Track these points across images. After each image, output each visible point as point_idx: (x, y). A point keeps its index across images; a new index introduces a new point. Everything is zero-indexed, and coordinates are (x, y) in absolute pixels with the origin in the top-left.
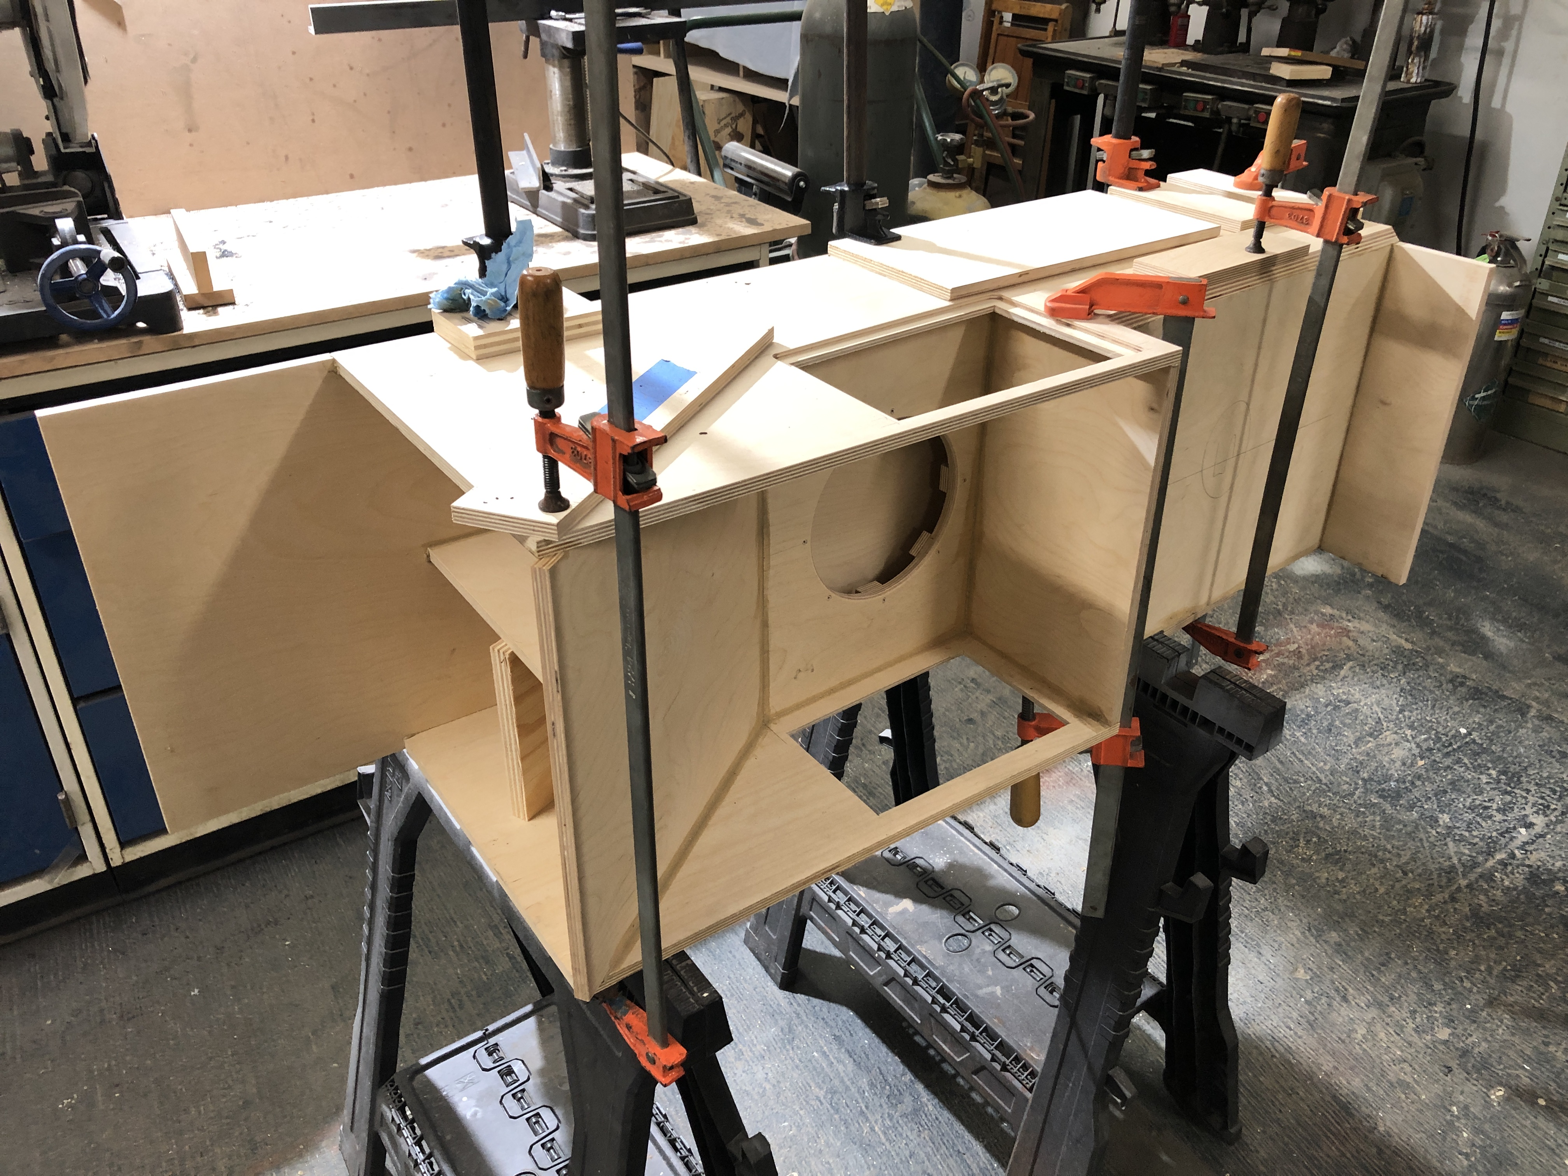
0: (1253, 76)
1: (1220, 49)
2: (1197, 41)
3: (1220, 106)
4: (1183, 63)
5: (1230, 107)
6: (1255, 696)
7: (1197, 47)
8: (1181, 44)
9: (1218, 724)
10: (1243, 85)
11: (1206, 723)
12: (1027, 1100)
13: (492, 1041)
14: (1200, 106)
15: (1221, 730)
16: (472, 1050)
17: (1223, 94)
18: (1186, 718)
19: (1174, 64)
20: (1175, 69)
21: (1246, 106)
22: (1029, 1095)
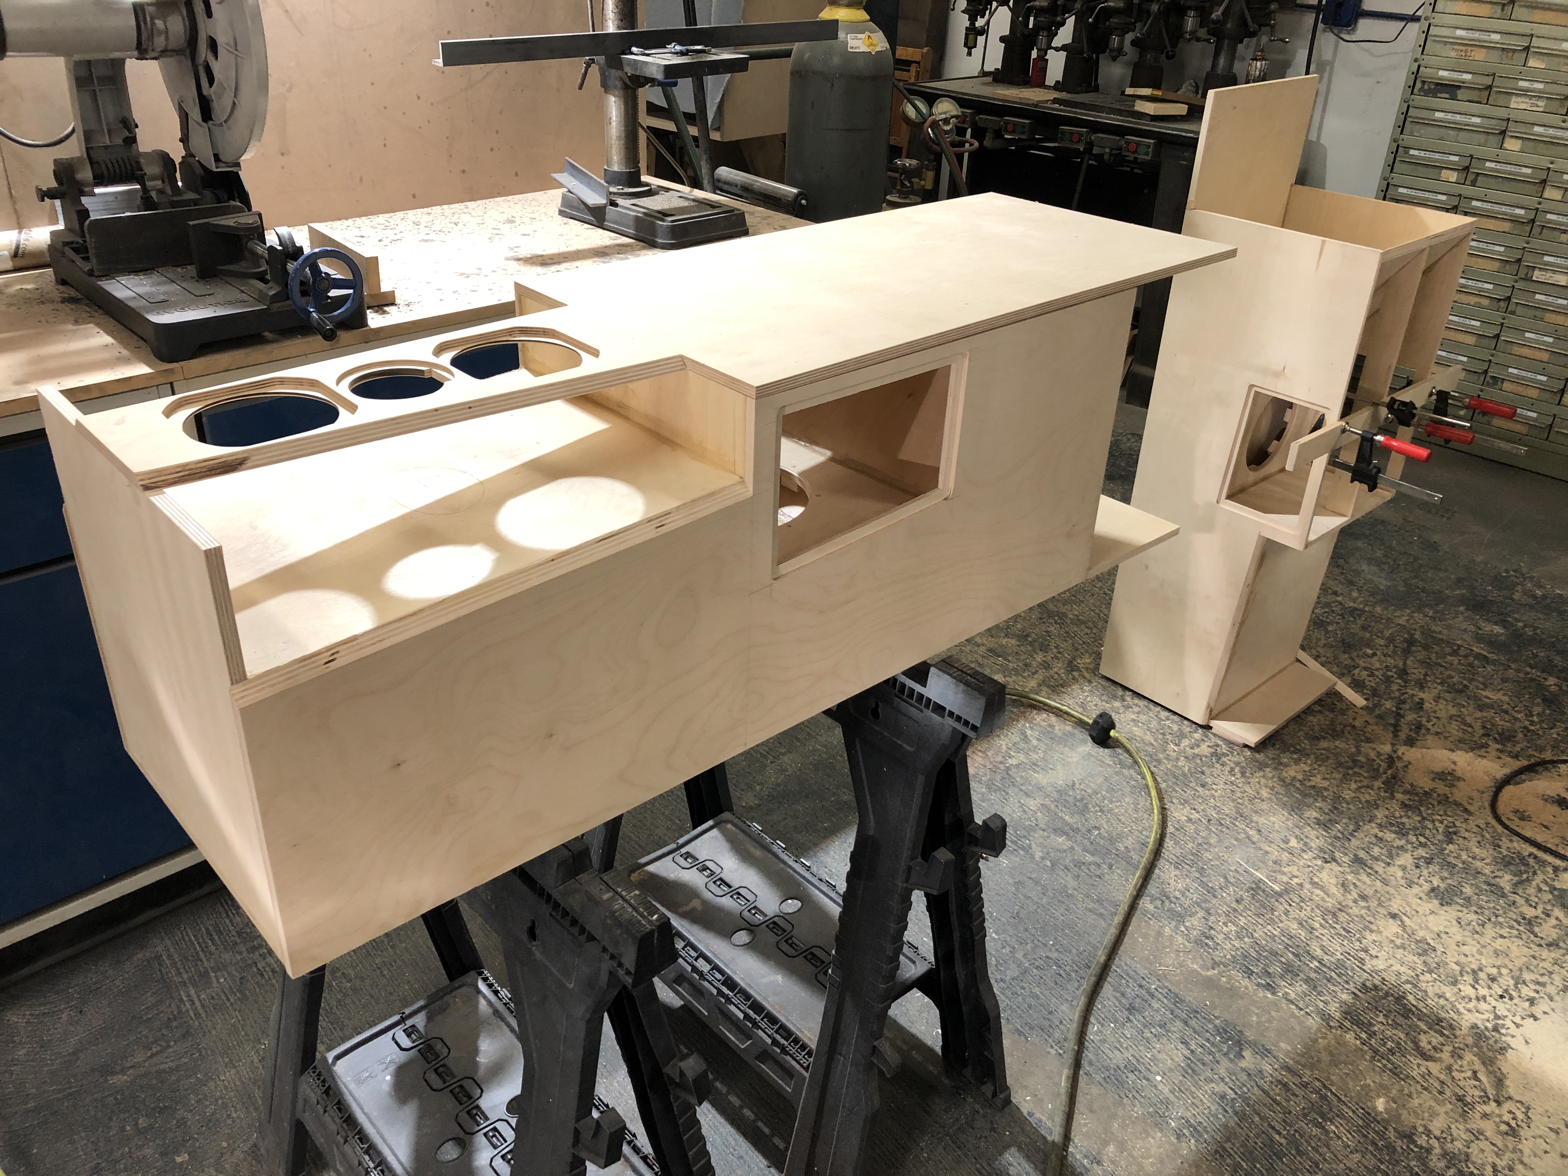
0: (1120, 112)
1: (1079, 89)
2: (1057, 82)
3: (1093, 138)
4: (1055, 101)
5: (1102, 138)
6: (978, 680)
7: (1058, 87)
8: (1041, 84)
9: (948, 708)
10: (1112, 119)
11: (939, 709)
12: (805, 1078)
13: (409, 1023)
14: (1075, 138)
15: (951, 714)
16: (390, 1033)
17: (1096, 127)
18: (921, 704)
19: (1047, 101)
20: (1048, 105)
21: (1118, 138)
22: (807, 1075)
